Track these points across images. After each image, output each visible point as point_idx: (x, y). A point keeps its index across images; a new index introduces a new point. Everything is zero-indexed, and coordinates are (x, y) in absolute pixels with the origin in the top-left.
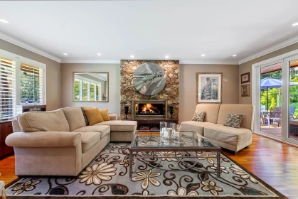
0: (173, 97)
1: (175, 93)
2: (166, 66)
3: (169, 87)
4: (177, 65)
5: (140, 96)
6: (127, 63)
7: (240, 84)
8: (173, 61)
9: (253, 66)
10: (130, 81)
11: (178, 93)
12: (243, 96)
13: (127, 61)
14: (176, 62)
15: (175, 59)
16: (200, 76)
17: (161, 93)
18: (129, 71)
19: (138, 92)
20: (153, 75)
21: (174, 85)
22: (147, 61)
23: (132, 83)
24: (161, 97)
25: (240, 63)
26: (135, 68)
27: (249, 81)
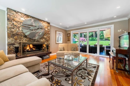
0: (47, 41)
1: (48, 39)
2: (44, 24)
3: (46, 35)
4: (49, 25)
5: (28, 39)
6: (15, 13)
7: (67, 37)
8: (47, 22)
9: (71, 31)
10: (19, 28)
11: (49, 39)
12: (68, 41)
13: (15, 11)
14: (49, 23)
15: (48, 22)
16: (57, 32)
17: (42, 38)
18: (17, 19)
19: (26, 36)
20: (37, 27)
21: (48, 35)
22: (33, 17)
23: (20, 29)
24: (42, 40)
25: (67, 30)
26: (23, 19)
27: (70, 36)
